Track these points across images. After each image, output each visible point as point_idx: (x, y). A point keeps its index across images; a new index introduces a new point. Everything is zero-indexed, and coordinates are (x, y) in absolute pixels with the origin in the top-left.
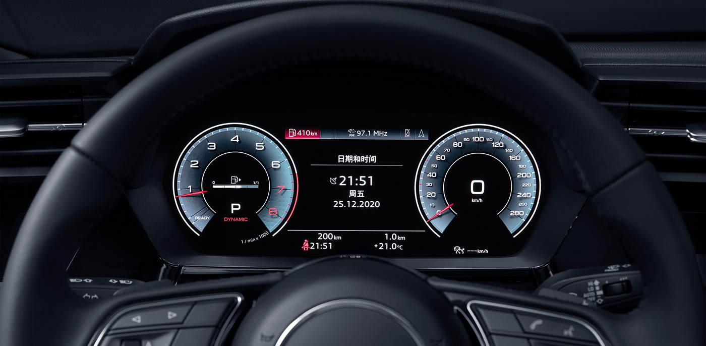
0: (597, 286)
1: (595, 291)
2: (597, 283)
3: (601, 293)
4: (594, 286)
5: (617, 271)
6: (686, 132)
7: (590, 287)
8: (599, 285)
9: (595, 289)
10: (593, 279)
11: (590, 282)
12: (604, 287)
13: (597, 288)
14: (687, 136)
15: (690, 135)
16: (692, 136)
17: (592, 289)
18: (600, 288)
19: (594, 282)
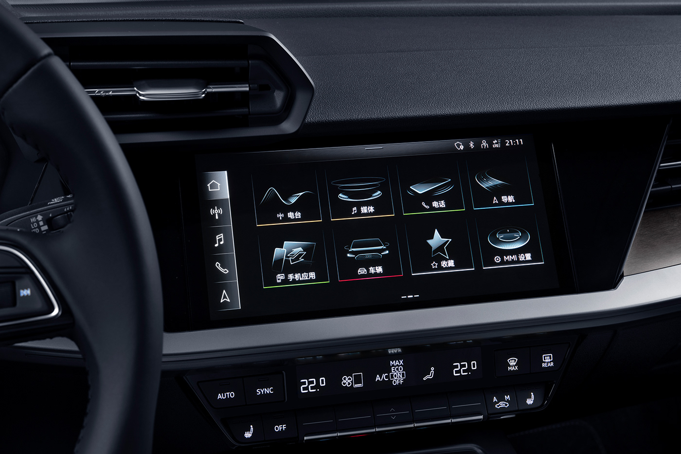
0: (41, 221)
1: (39, 227)
2: (40, 218)
3: (45, 228)
4: (38, 222)
5: (60, 202)
6: (135, 90)
7: (33, 223)
8: (43, 220)
9: (38, 224)
10: (35, 215)
11: (32, 218)
12: (48, 221)
13: (41, 223)
14: (136, 94)
15: (139, 93)
16: (140, 95)
17: (36, 225)
18: (44, 222)
19: (36, 217)
